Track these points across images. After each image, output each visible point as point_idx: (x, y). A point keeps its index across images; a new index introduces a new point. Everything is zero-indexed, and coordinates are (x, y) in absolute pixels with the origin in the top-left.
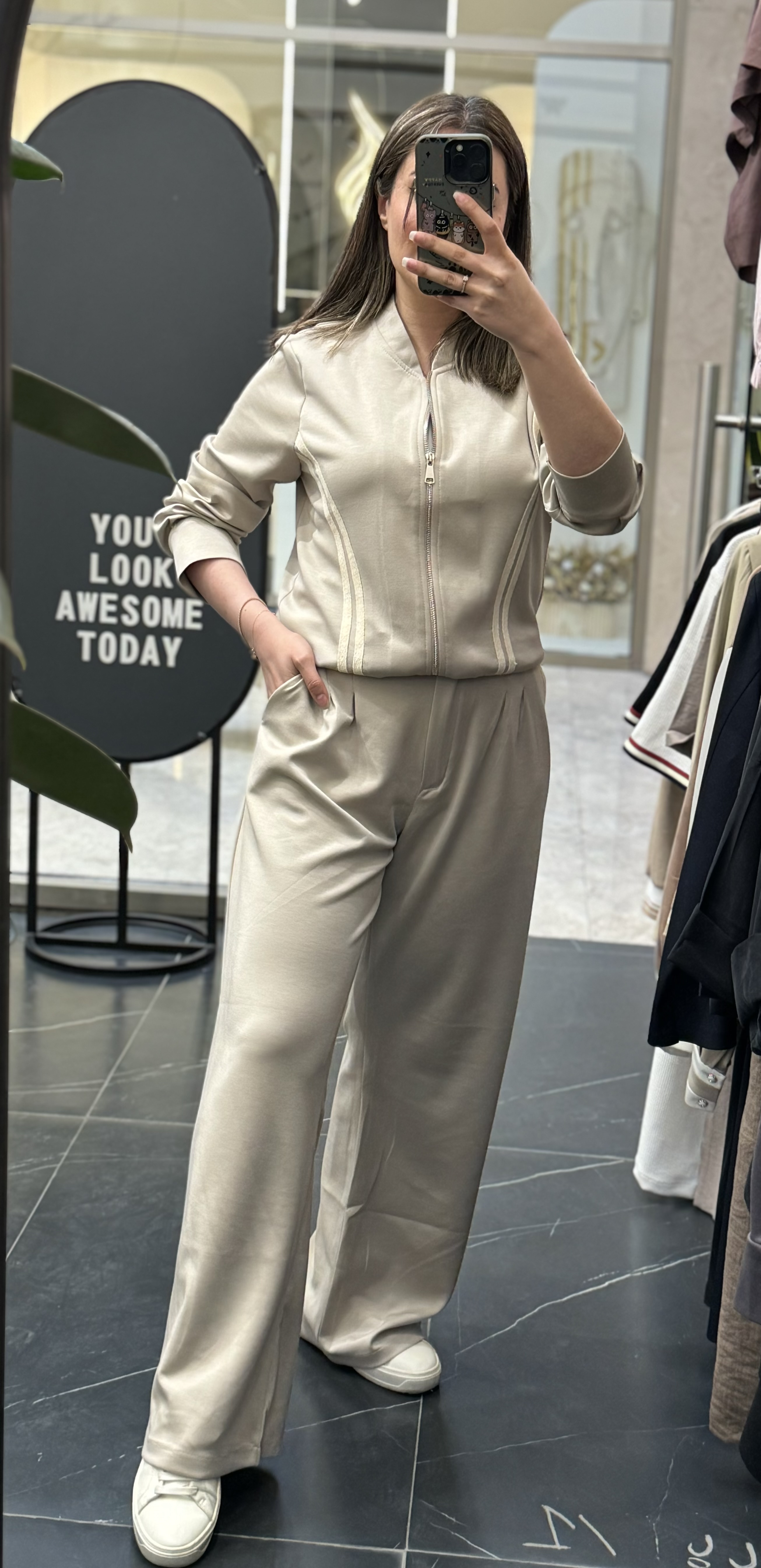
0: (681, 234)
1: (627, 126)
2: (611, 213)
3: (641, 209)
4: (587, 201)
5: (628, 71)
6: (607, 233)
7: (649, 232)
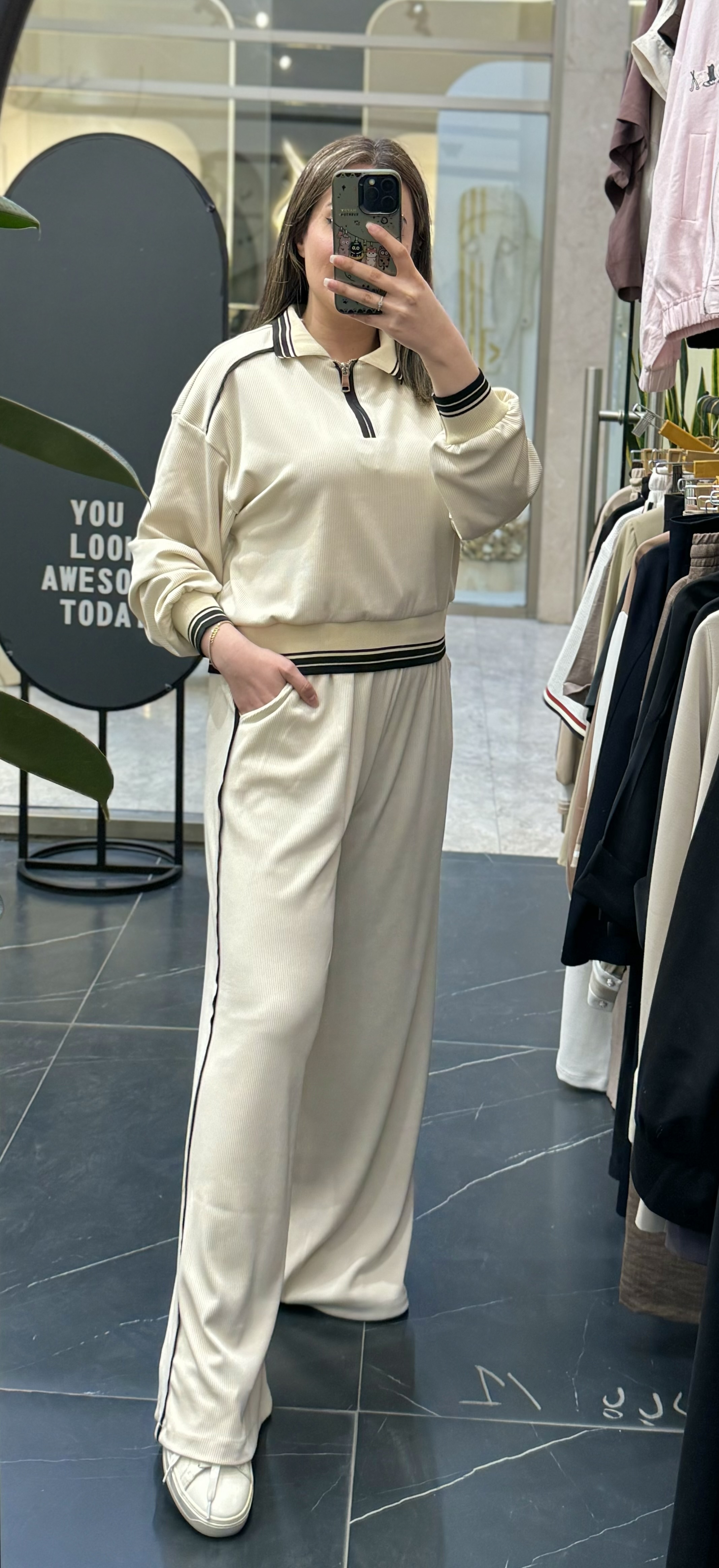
0: (562, 256)
1: (513, 166)
2: (502, 239)
3: (527, 236)
4: (483, 230)
5: (512, 122)
6: (498, 255)
7: (534, 254)
